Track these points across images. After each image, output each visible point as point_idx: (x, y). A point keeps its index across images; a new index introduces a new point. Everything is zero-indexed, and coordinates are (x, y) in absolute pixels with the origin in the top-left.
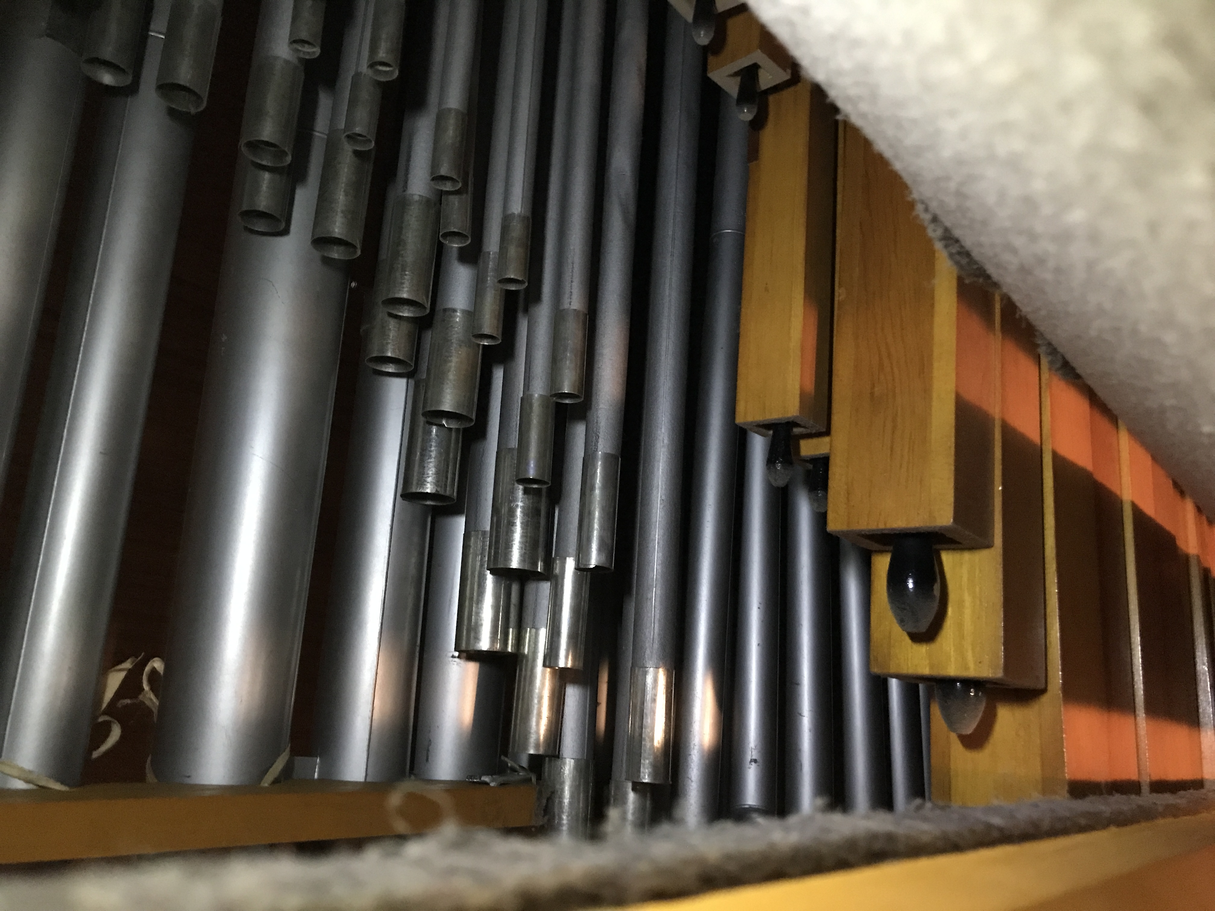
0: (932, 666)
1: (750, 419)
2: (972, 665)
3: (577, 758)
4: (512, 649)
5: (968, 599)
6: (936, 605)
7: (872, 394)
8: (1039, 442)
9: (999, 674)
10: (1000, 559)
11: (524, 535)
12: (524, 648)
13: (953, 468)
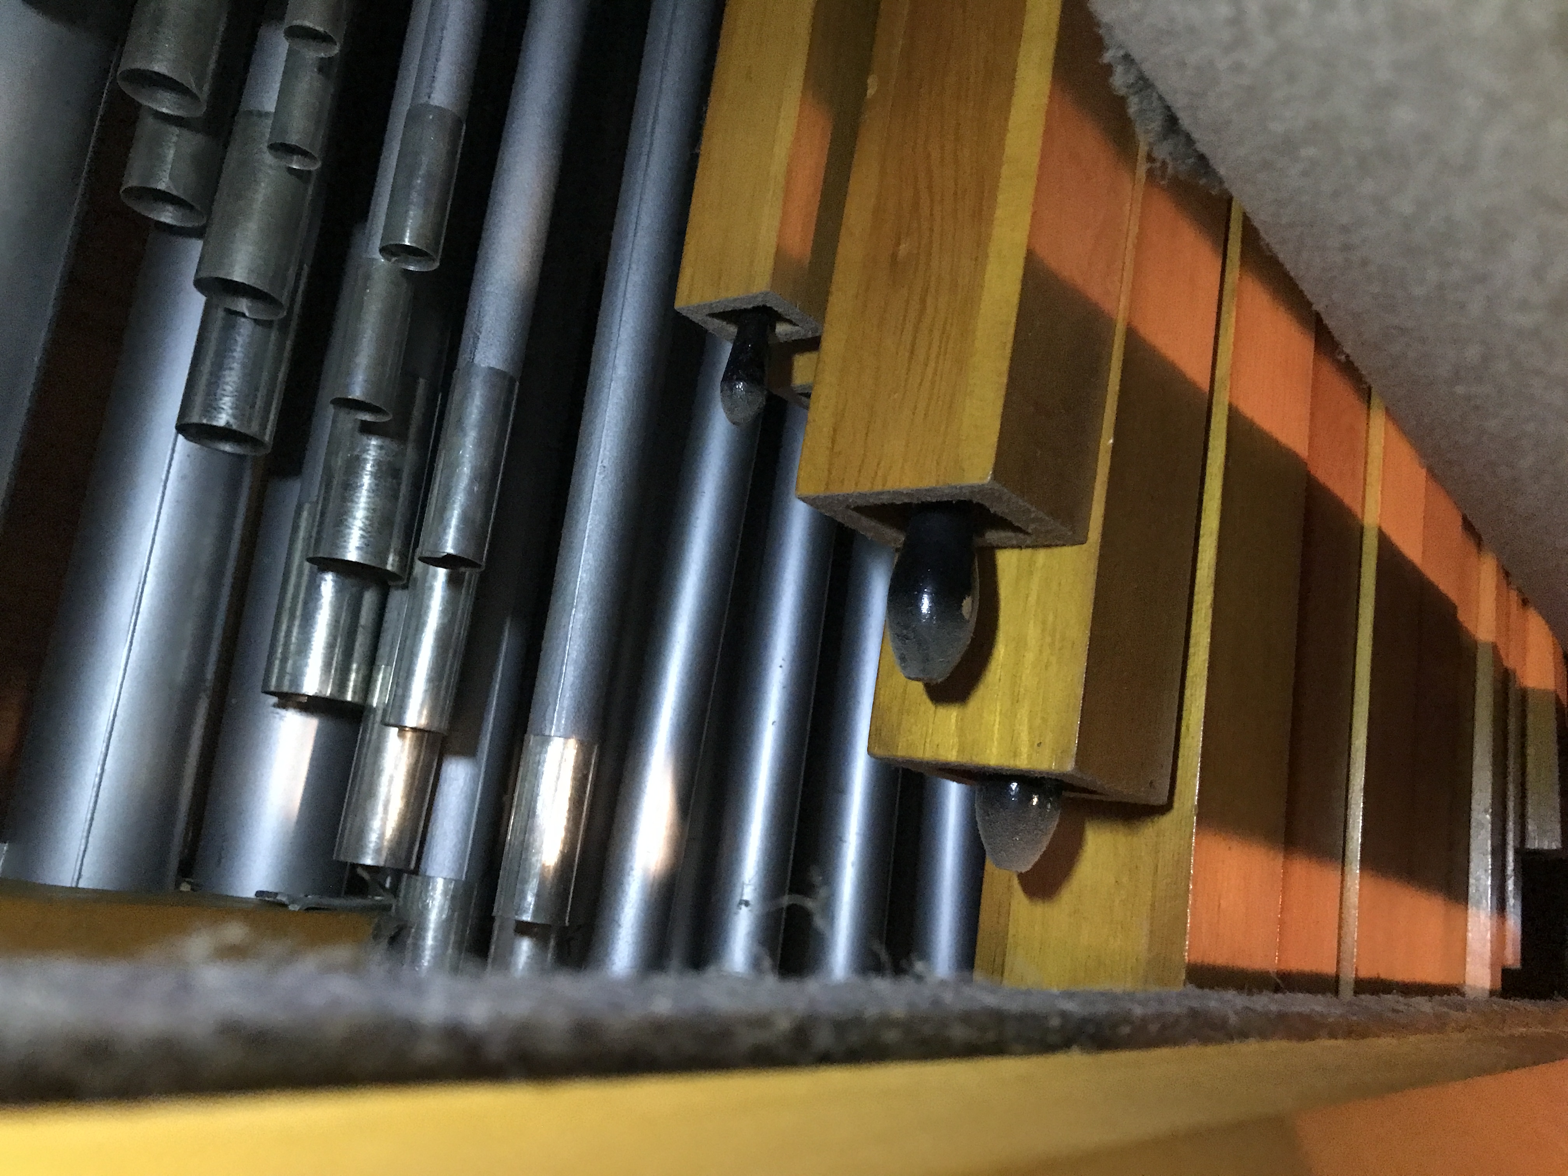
0: (961, 750)
1: (696, 301)
2: (1024, 750)
3: (448, 877)
4: (353, 697)
5: (1033, 633)
6: (966, 636)
7: (894, 256)
8: (1206, 387)
9: (1069, 766)
10: (1093, 565)
11: (372, 510)
12: (373, 697)
13: (1005, 380)
